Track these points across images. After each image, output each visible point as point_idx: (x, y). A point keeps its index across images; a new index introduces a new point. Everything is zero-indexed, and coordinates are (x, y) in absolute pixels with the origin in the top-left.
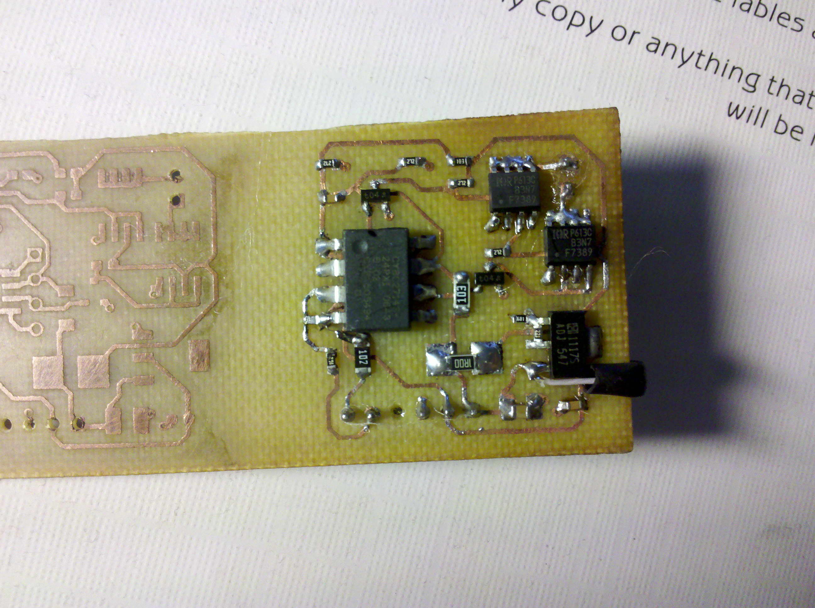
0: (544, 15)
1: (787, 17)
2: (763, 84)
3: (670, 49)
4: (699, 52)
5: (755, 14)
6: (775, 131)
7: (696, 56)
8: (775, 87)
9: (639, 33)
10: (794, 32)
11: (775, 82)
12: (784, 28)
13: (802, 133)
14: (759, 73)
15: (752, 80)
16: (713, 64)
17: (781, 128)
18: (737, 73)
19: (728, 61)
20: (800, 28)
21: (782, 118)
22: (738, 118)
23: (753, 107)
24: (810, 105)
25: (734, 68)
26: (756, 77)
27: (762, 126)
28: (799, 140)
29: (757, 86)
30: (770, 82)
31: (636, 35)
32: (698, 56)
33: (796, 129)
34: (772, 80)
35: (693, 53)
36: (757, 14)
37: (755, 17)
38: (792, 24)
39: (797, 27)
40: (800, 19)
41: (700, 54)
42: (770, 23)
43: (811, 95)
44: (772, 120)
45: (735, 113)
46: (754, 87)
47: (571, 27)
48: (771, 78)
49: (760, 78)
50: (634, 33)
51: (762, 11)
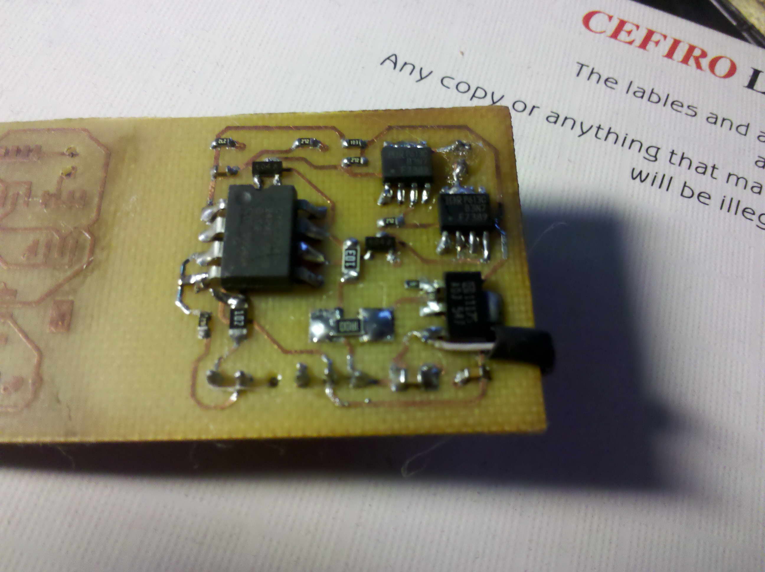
0: (448, 88)
1: (680, 104)
2: (664, 155)
3: (569, 123)
4: (598, 126)
5: (649, 100)
6: (682, 195)
7: (594, 130)
8: (676, 159)
9: (538, 107)
10: (689, 117)
11: (676, 154)
12: (679, 113)
13: (709, 198)
14: (659, 146)
15: (652, 151)
16: (612, 137)
17: (687, 192)
18: (636, 145)
19: (627, 134)
20: (694, 114)
21: (687, 185)
22: (642, 181)
23: (657, 173)
24: (714, 175)
25: (633, 141)
26: (655, 150)
27: (667, 190)
28: (708, 205)
29: (658, 156)
30: (670, 154)
31: (535, 109)
32: (596, 129)
33: (702, 194)
34: (673, 153)
35: (592, 127)
36: (651, 99)
37: (649, 103)
38: (685, 109)
39: (690, 112)
40: (692, 107)
41: (599, 128)
42: (664, 108)
43: (714, 167)
44: (677, 186)
45: (639, 177)
46: (655, 157)
47: (474, 99)
48: (671, 151)
49: (660, 151)
50: (534, 107)
51: (655, 98)
